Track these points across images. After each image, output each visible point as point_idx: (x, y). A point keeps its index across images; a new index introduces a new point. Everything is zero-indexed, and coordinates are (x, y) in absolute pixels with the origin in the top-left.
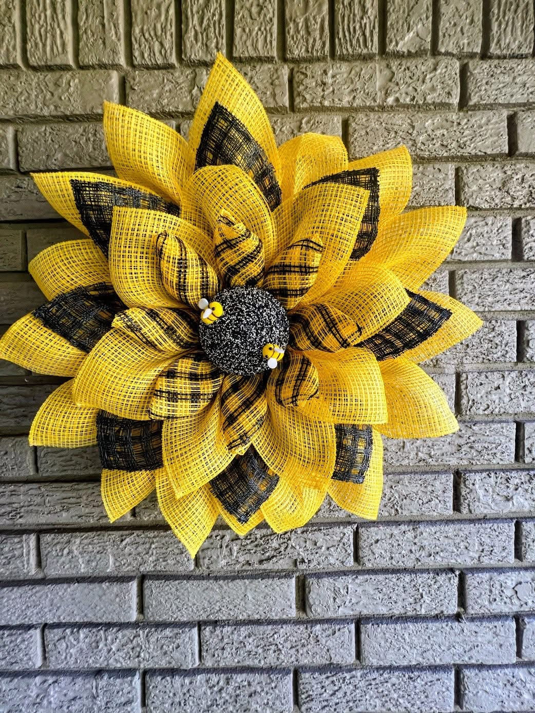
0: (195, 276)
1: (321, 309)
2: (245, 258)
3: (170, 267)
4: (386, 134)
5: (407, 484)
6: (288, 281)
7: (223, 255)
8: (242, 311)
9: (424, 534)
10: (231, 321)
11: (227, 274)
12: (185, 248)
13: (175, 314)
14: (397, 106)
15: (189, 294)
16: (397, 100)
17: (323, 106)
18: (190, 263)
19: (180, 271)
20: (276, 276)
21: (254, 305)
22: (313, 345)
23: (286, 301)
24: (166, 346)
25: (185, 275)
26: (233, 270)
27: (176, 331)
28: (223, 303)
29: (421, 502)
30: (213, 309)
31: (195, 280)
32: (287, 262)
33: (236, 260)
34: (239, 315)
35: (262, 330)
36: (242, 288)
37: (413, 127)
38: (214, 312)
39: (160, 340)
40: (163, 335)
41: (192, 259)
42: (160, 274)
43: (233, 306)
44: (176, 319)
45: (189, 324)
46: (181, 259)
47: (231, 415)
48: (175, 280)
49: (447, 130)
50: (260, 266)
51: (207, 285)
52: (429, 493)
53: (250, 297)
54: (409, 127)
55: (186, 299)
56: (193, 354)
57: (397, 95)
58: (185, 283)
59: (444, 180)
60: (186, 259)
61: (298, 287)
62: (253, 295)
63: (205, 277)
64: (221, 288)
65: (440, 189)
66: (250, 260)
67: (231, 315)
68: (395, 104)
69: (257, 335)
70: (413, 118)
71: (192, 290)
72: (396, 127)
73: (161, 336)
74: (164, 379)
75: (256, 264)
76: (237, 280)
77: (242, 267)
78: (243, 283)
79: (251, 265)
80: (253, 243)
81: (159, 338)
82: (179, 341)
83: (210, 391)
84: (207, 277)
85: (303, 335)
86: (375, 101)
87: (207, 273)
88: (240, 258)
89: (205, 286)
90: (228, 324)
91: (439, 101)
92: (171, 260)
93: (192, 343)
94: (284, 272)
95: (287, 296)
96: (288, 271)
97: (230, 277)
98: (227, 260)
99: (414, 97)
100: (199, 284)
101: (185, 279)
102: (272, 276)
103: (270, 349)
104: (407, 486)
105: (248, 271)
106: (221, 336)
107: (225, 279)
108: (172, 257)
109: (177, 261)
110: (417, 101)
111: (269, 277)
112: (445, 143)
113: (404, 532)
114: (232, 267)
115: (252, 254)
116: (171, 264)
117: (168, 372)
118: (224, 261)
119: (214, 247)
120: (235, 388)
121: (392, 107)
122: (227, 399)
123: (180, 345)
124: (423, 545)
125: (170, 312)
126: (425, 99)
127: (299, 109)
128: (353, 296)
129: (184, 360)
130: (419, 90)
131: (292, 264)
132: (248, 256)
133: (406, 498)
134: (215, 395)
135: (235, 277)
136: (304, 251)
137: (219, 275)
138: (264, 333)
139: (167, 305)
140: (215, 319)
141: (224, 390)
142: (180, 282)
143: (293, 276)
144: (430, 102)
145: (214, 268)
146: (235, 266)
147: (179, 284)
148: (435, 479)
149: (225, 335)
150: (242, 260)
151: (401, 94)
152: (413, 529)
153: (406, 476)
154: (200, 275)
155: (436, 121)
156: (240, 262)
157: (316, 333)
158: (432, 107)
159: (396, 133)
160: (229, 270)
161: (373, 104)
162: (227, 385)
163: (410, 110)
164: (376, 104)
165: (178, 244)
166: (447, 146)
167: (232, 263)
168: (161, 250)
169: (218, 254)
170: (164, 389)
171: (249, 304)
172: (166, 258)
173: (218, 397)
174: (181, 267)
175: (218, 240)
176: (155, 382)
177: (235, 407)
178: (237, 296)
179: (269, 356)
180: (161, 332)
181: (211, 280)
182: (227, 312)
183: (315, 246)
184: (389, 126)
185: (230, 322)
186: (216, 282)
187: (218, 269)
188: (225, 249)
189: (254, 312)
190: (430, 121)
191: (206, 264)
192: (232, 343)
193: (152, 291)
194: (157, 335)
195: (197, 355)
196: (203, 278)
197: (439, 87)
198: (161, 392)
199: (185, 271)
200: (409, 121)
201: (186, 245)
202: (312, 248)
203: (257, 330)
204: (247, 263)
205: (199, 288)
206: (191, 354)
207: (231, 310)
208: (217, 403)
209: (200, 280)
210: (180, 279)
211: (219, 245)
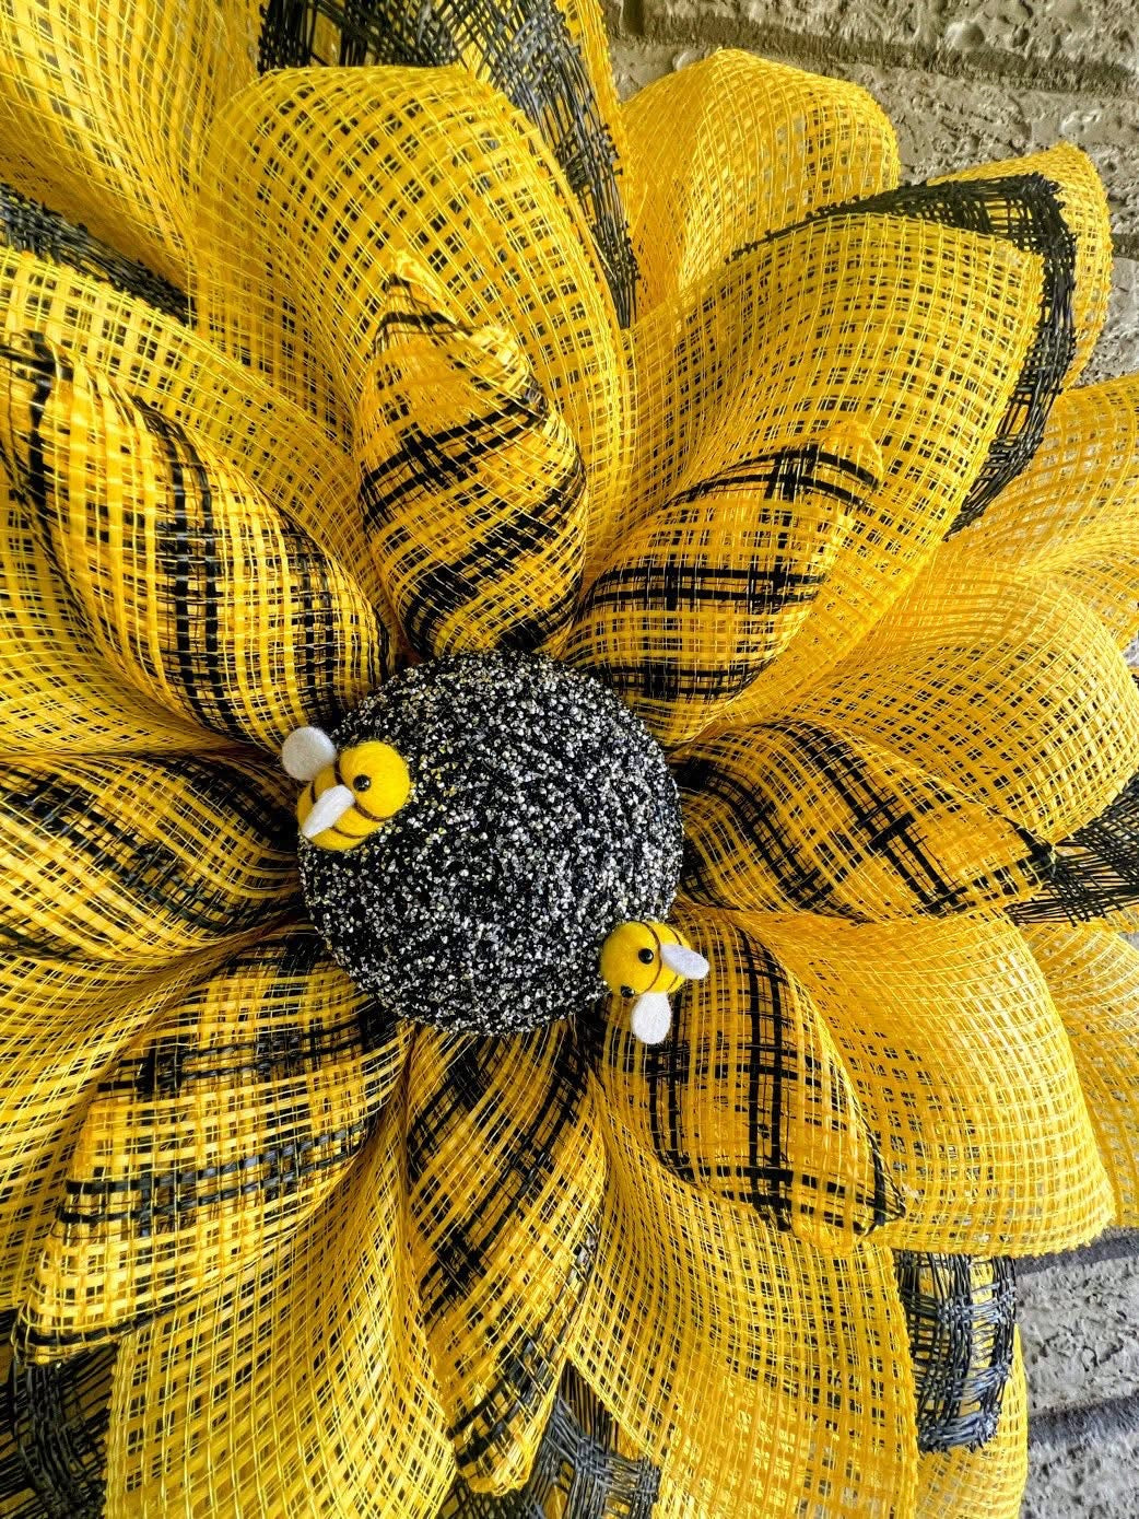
0: (268, 611)
1: (821, 750)
2: (508, 532)
3: (119, 568)
4: (947, 140)
5: (1047, 1305)
6: (685, 635)
7: (402, 518)
8: (501, 779)
9: (1104, 1463)
10: (453, 833)
11: (418, 602)
12: (201, 471)
13: (178, 787)
14: (970, 58)
15: (241, 693)
16: (976, 35)
17: (743, 21)
18: (232, 548)
19: (181, 589)
20: (633, 612)
21: (558, 753)
22: (794, 894)
23: (667, 713)
24: (130, 940)
25: (211, 610)
26: (446, 587)
27: (180, 867)
28: (407, 741)
29: (1088, 1355)
30: (361, 783)
31: (266, 633)
32: (690, 553)
33: (463, 543)
34: (488, 801)
35: (599, 866)
36: (488, 663)
37: (1026, 130)
38: (366, 799)
39: (98, 922)
40: (108, 895)
41: (246, 532)
42: (72, 606)
43: (459, 756)
44: (184, 810)
45: (249, 819)
46: (181, 525)
47: (458, 1235)
48: (157, 631)
49: (1122, 150)
50: (565, 569)
51: (331, 651)
52: (1110, 1323)
53: (534, 709)
54: (1012, 127)
55: (231, 719)
56: (275, 943)
57: (978, 18)
58: (212, 644)
59: (1121, 308)
60: (208, 529)
61: (726, 658)
62: (543, 701)
63: (316, 617)
64: (391, 662)
65: (1110, 336)
66: (527, 543)
67: (453, 802)
68: (967, 50)
69: (578, 893)
70: (1023, 101)
71: (253, 676)
72: (976, 123)
73: (98, 907)
74: (124, 1106)
75: (553, 559)
76: (465, 629)
77: (487, 571)
78: (487, 641)
79: (528, 565)
80: (552, 455)
81: (85, 914)
82: (195, 909)
83: (356, 1110)
84: (329, 619)
85: (746, 851)
86: (910, 29)
87: (327, 596)
88: (480, 534)
89: (318, 655)
90: (437, 848)
91: (1096, 57)
92: (116, 528)
93: (267, 905)
94: (672, 598)
95: (672, 694)
96: (689, 594)
97: (432, 614)
98: (420, 539)
99: (1025, 34)
100: (289, 649)
101: (212, 627)
102: (607, 614)
103: (644, 955)
104: (1045, 1311)
105: (513, 589)
106: (401, 905)
107: (408, 622)
108: (116, 508)
109: (151, 535)
110: (1034, 48)
111: (595, 618)
112: (1118, 192)
113: (1044, 1468)
114: (442, 572)
115: (539, 510)
116: (117, 549)
117: (149, 1061)
118: (409, 546)
119: (357, 481)
120: (466, 1081)
121: (957, 58)
122: (430, 1143)
123: (207, 925)
124: (1102, 1501)
125: (154, 775)
126: (1058, 42)
127: (661, 20)
128: (942, 693)
129: (233, 983)
130: (1038, 13)
131: (715, 562)
132: (523, 521)
133: (1044, 1353)
134: (374, 1123)
135: (457, 618)
136: (777, 502)
137: (382, 607)
138: (608, 876)
139: (139, 743)
140: (366, 828)
141: (420, 1097)
142: (184, 642)
143: (708, 613)
144: (1072, 56)
145: (361, 577)
146: (458, 567)
147: (180, 650)
148: (1127, 1275)
149: (424, 899)
150: (494, 542)
151: (988, 17)
152: (1071, 1453)
153: (1040, 1276)
154: (291, 609)
155: (1088, 119)
156: (481, 550)
157: (808, 849)
158: (1072, 77)
159: (976, 140)
160: (429, 585)
161: (900, 39)
162: (432, 1070)
163: (1006, 80)
164: (912, 40)
165: (149, 441)
166: (1123, 202)
167: (443, 556)
168: (36, 458)
169: (377, 512)
170: (121, 1164)
171: (535, 742)
172: (79, 517)
173: (392, 1132)
174: (183, 569)
175: (381, 442)
176: (66, 1141)
177: (475, 1188)
178: (474, 707)
179: (636, 989)
180: (100, 885)
181: (349, 629)
182: (432, 789)
183: (839, 479)
184: (954, 117)
185: (448, 840)
186: (369, 634)
187: (379, 584)
188: (409, 485)
189: (560, 782)
190: (1072, 118)
191: (319, 558)
192: (460, 941)
193: (58, 683)
194: (72, 904)
195: (291, 943)
196: (308, 621)
197: (1095, 13)
198: (101, 1187)
199: (211, 591)
200: (1013, 109)
201: (207, 456)
202: (827, 487)
203: (578, 870)
204: (513, 553)
205: (290, 665)
206: (264, 945)
207: (449, 778)
208: (389, 1165)
209: (290, 630)
210: (183, 626)
211: (384, 469)
